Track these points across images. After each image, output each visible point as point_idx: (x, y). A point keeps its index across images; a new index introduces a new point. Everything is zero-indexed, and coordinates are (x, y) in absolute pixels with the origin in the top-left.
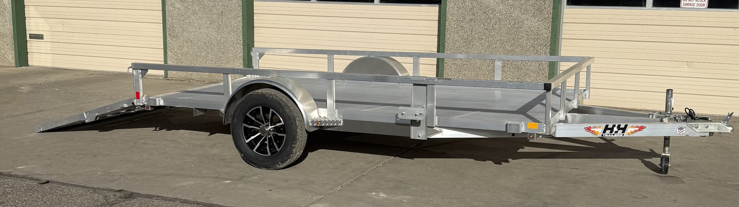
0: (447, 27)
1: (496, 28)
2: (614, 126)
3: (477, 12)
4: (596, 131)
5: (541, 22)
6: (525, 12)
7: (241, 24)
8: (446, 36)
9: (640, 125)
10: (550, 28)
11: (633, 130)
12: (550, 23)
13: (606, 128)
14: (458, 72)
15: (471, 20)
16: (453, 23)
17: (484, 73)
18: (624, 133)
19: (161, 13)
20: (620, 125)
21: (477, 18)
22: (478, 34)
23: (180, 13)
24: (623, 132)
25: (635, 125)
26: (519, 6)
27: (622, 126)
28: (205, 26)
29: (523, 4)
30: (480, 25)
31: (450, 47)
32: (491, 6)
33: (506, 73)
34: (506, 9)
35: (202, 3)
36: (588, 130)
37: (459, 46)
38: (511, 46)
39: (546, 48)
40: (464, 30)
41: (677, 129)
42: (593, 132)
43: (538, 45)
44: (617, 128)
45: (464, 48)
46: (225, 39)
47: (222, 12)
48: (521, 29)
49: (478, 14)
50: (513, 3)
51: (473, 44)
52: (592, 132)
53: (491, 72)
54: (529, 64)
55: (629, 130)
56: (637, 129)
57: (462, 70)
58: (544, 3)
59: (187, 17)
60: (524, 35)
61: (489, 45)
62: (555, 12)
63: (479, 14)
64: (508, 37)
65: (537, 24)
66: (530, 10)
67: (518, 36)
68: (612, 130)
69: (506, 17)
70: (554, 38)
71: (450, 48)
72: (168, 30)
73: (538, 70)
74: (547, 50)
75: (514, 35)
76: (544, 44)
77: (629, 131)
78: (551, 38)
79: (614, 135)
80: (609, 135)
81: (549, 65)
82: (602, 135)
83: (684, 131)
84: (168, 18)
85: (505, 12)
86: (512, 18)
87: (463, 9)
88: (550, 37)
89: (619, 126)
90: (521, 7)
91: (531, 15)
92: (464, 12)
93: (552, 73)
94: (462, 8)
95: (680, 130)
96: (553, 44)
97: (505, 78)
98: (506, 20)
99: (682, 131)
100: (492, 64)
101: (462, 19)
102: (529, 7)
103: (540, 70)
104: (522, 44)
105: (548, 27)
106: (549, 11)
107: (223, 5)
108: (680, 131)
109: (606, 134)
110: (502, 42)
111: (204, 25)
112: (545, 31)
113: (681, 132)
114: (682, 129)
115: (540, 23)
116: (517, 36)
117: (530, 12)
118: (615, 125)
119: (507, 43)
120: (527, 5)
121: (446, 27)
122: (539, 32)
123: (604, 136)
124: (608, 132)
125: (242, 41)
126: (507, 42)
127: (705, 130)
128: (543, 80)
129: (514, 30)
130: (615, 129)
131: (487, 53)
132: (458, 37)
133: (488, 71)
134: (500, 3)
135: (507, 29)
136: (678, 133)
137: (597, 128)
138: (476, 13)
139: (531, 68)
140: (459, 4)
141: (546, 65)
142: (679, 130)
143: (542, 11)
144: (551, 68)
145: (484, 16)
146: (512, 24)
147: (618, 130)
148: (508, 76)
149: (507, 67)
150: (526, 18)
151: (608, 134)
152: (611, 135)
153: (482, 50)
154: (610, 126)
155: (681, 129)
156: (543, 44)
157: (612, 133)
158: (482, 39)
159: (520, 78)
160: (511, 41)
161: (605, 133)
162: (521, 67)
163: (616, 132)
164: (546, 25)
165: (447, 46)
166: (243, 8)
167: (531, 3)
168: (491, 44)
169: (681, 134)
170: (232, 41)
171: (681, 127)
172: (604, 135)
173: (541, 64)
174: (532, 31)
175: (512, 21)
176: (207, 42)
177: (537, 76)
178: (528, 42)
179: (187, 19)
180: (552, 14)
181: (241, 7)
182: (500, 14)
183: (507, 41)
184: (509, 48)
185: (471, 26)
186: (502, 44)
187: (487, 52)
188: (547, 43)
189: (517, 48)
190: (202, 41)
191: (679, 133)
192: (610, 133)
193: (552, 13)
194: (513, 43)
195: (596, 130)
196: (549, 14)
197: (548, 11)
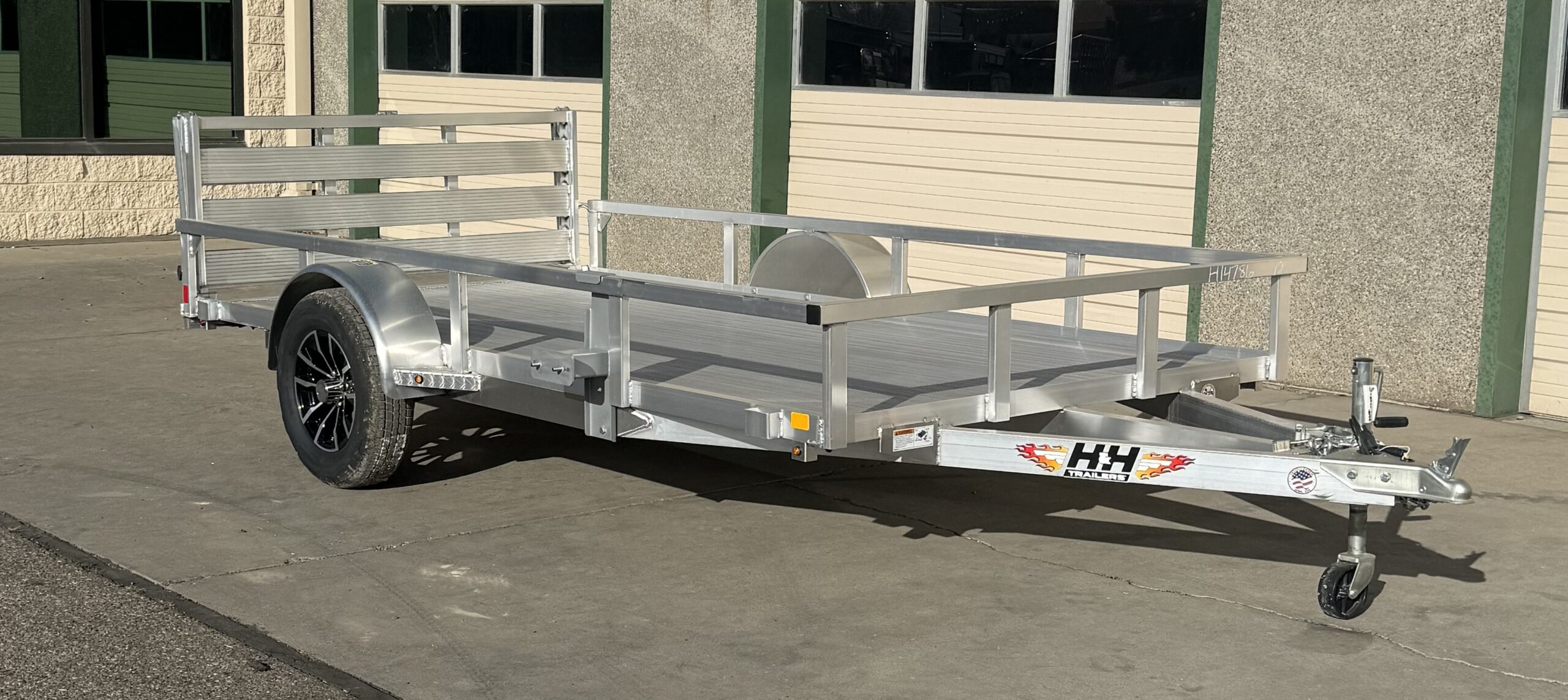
0: (1214, 165)
1: (1342, 172)
2: (1100, 448)
3: (1292, 124)
4: (1048, 457)
5: (1467, 158)
6: (1424, 127)
7: (751, 147)
8: (1210, 193)
9: (1175, 453)
10: (1492, 177)
11: (1155, 464)
12: (1491, 160)
13: (1078, 453)
14: (1237, 296)
15: (1276, 146)
16: (1229, 153)
17: (1305, 305)
18: (1130, 471)
19: (599, 117)
20: (1118, 447)
21: (1291, 142)
22: (1295, 187)
23: (635, 119)
24: (1128, 468)
25: (1162, 451)
26: (1405, 108)
27: (1124, 451)
28: (681, 151)
29: (1415, 101)
30: (1298, 163)
31: (1220, 223)
32: (1329, 108)
33: (1364, 308)
34: (1370, 117)
35: (678, 95)
36: (1027, 454)
37: (1242, 222)
38: (1379, 229)
39: (1478, 237)
40: (1256, 175)
41: (1291, 477)
42: (1040, 460)
43: (1454, 227)
44: (1107, 455)
45: (1255, 229)
46: (717, 185)
47: (715, 116)
48: (1410, 179)
49: (1293, 130)
50: (1389, 97)
51: (1279, 216)
52: (1036, 459)
53: (1324, 302)
54: (1430, 283)
55: (1142, 464)
56: (1168, 463)
57: (1248, 292)
58: (1475, 100)
59: (648, 129)
60: (1416, 197)
61: (1322, 221)
62: (1504, 130)
63: (1296, 130)
64: (1373, 199)
65: (1453, 164)
66: (1435, 120)
67: (1401, 199)
68: (1093, 459)
69: (1368, 139)
70: (1500, 207)
71: (1218, 226)
72: (611, 161)
73: (1452, 302)
74: (1481, 245)
75: (1390, 194)
76: (1472, 224)
77: (1145, 469)
78: (1492, 206)
79: (1100, 474)
80: (1087, 474)
81: (1485, 291)
82: (1067, 473)
83: (1311, 482)
84: (613, 132)
85: (1367, 125)
86: (1385, 144)
87: (1255, 113)
88: (1490, 202)
89: (1114, 450)
90: (1412, 110)
91: (1438, 134)
92: (1259, 124)
93: (1492, 316)
94: (1253, 111)
95: (1299, 480)
96: (1497, 225)
97: (1361, 324)
98: (1370, 149)
99: (1304, 484)
100: (1327, 278)
101: (1252, 143)
102: (1432, 110)
103: (1458, 304)
104: (1411, 221)
105: (1485, 173)
106: (1488, 126)
107: (717, 100)
108: (1299, 482)
109: (1076, 468)
110: (1356, 214)
111: (679, 150)
112: (1476, 186)
113: (1302, 487)
114: (1307, 477)
115: (1462, 159)
116: (1397, 198)
117: (1434, 125)
118: (1104, 446)
119: (1369, 219)
120: (1427, 104)
121: (1211, 166)
122: (1460, 189)
123: (1072, 475)
124: (1083, 464)
125: (750, 192)
126: (1369, 215)
127: (1379, 487)
128: (1466, 335)
129: (1390, 179)
130: (1104, 458)
131: (1315, 245)
132: (1239, 197)
133: (1315, 299)
134: (1354, 100)
135: (1371, 175)
136: (1293, 487)
137: (1050, 450)
138: (1289, 125)
139: (1435, 297)
140: (1245, 99)
141: (1478, 290)
142: (1295, 477)
143: (1469, 124)
144: (1490, 300)
145: (1309, 137)
146: (1385, 160)
147: (1112, 461)
148: (1370, 318)
149: (1367, 288)
150: (1425, 146)
151: (1084, 472)
152: (1091, 473)
153: (1303, 236)
154: (1089, 448)
155: (1302, 475)
156: (1469, 226)
157: (1095, 468)
158: (1304, 203)
159: (1402, 325)
160: (1381, 213)
161: (1075, 466)
162: (1405, 292)
163: (1107, 467)
164: (1480, 167)
165: (1211, 220)
166: (756, 106)
167: (1438, 99)
168: (1327, 218)
169: (1303, 490)
170: (731, 190)
171: (1302, 469)
172: (1071, 473)
173: (1463, 286)
174: (1440, 186)
175: (1385, 154)
176: (683, 191)
177: (1450, 323)
178: (1426, 216)
179: (648, 132)
180: (1496, 134)
181: (751, 103)
182: (1354, 130)
183: (1370, 210)
184: (1375, 232)
185: (1275, 164)
186: (1356, 222)
187: (1315, 242)
188: (1481, 222)
189: (1398, 234)
190: (672, 190)
191: (1297, 488)
192: (1088, 468)
193: (1496, 130)
194: (1386, 218)
195: (1049, 455)
196: (1489, 134)
197: (1486, 125)
